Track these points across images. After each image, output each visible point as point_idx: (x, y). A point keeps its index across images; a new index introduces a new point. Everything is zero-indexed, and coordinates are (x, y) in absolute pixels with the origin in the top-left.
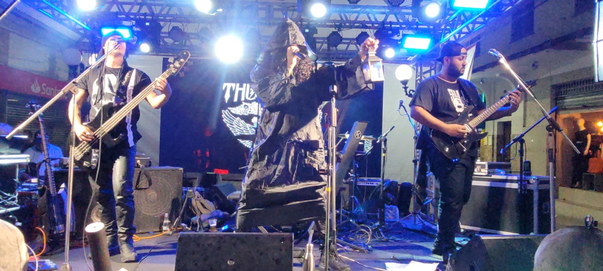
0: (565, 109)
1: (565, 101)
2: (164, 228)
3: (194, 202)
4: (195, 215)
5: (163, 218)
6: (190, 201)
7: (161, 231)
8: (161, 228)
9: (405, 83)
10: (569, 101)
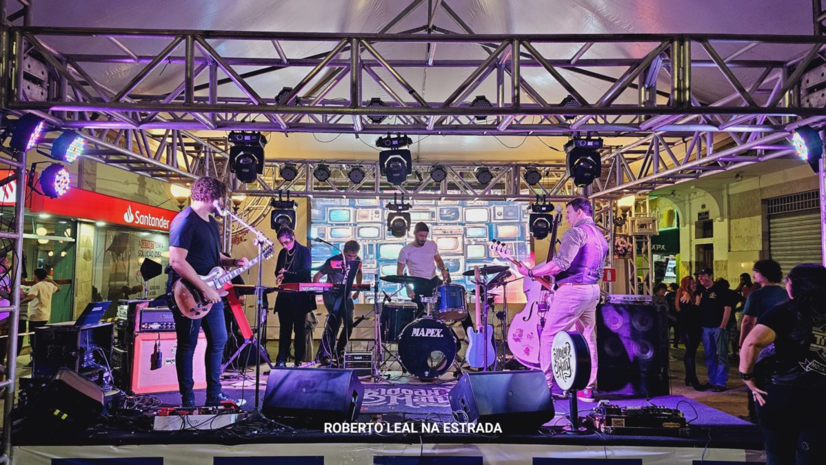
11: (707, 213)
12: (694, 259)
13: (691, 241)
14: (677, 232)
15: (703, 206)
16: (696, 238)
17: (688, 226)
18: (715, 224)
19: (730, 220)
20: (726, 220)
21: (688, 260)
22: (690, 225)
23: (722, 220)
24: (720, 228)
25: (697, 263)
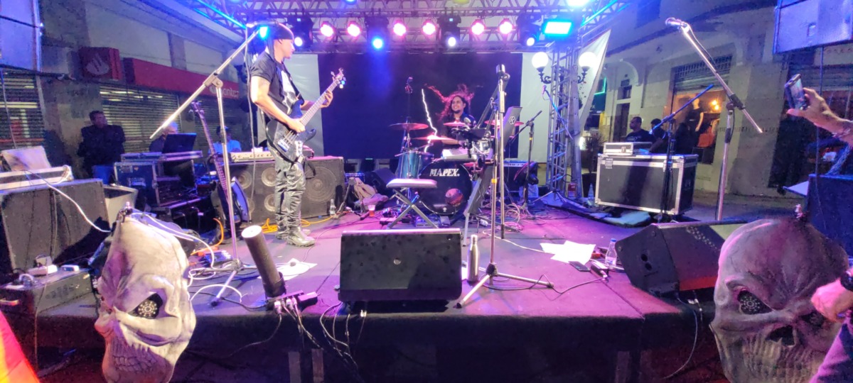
0: (684, 90)
1: (684, 82)
2: (332, 212)
3: (356, 188)
4: (357, 200)
5: (329, 203)
6: (352, 188)
7: (329, 215)
8: (328, 212)
9: (541, 70)
10: (686, 82)
11: (628, 81)
12: (614, 115)
13: (614, 100)
14: (604, 96)
15: (626, 76)
16: (618, 99)
17: (613, 91)
18: (633, 88)
19: (645, 84)
20: (642, 85)
21: (610, 115)
22: (615, 90)
23: (639, 85)
24: (636, 92)
25: (616, 117)
